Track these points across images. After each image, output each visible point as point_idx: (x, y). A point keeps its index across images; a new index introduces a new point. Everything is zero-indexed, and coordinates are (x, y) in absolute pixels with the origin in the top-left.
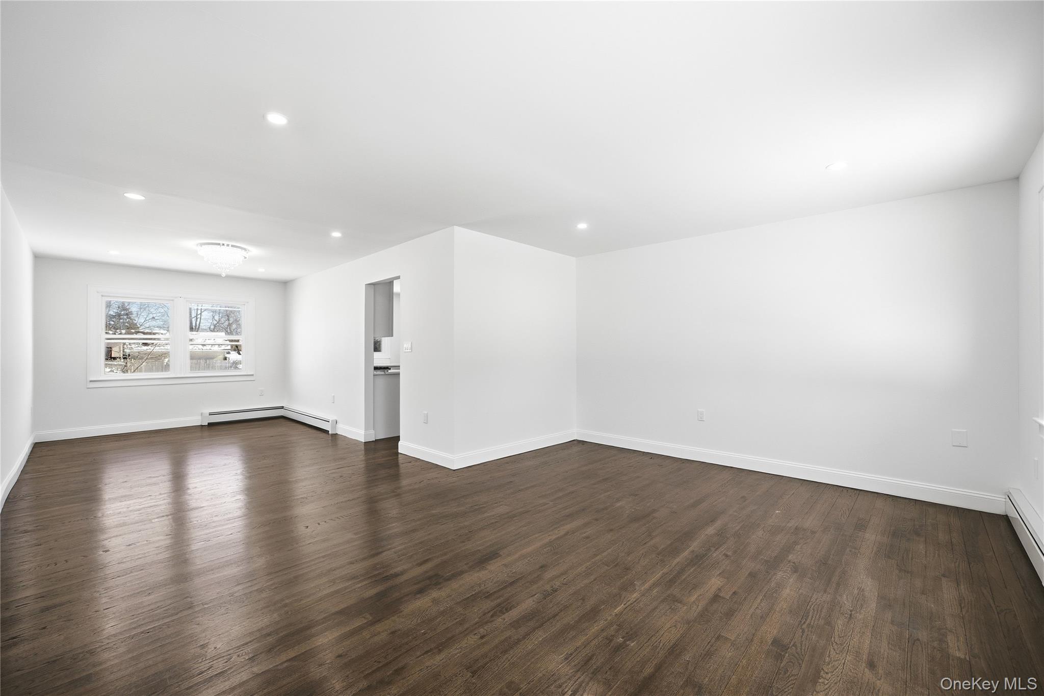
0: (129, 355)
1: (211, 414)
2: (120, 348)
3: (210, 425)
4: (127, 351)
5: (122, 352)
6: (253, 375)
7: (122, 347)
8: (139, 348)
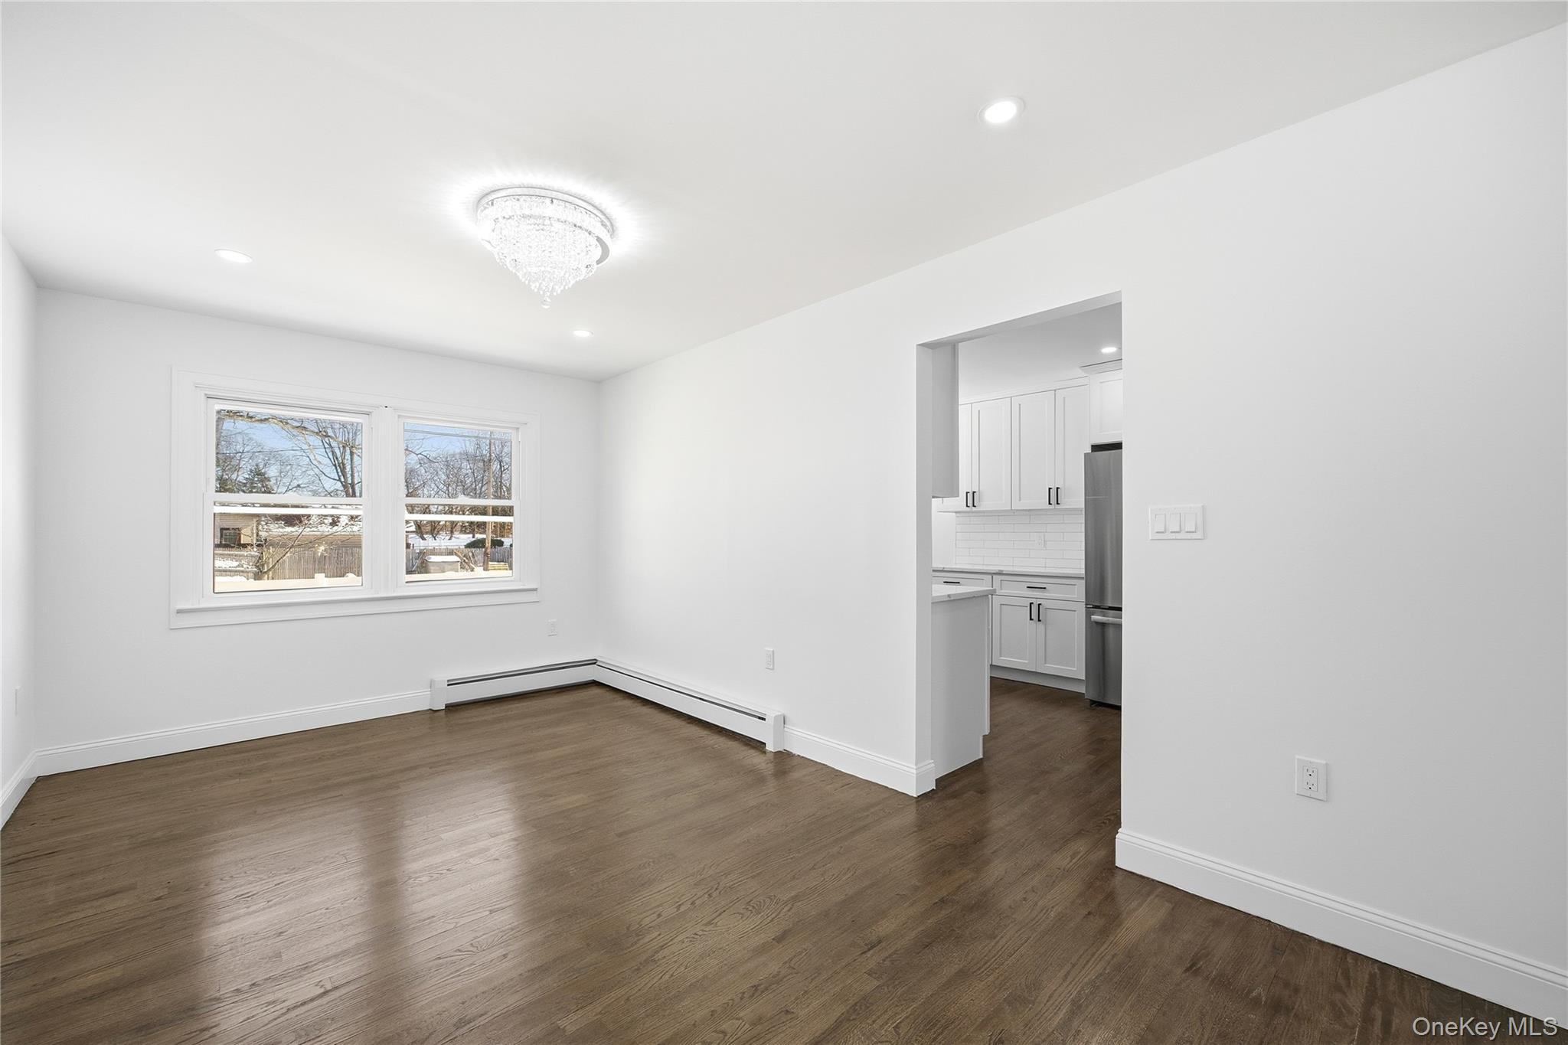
0: (266, 540)
1: (452, 683)
2: (253, 530)
3: (451, 708)
4: (263, 534)
5: (255, 535)
6: (535, 590)
7: (255, 528)
8: (281, 530)
